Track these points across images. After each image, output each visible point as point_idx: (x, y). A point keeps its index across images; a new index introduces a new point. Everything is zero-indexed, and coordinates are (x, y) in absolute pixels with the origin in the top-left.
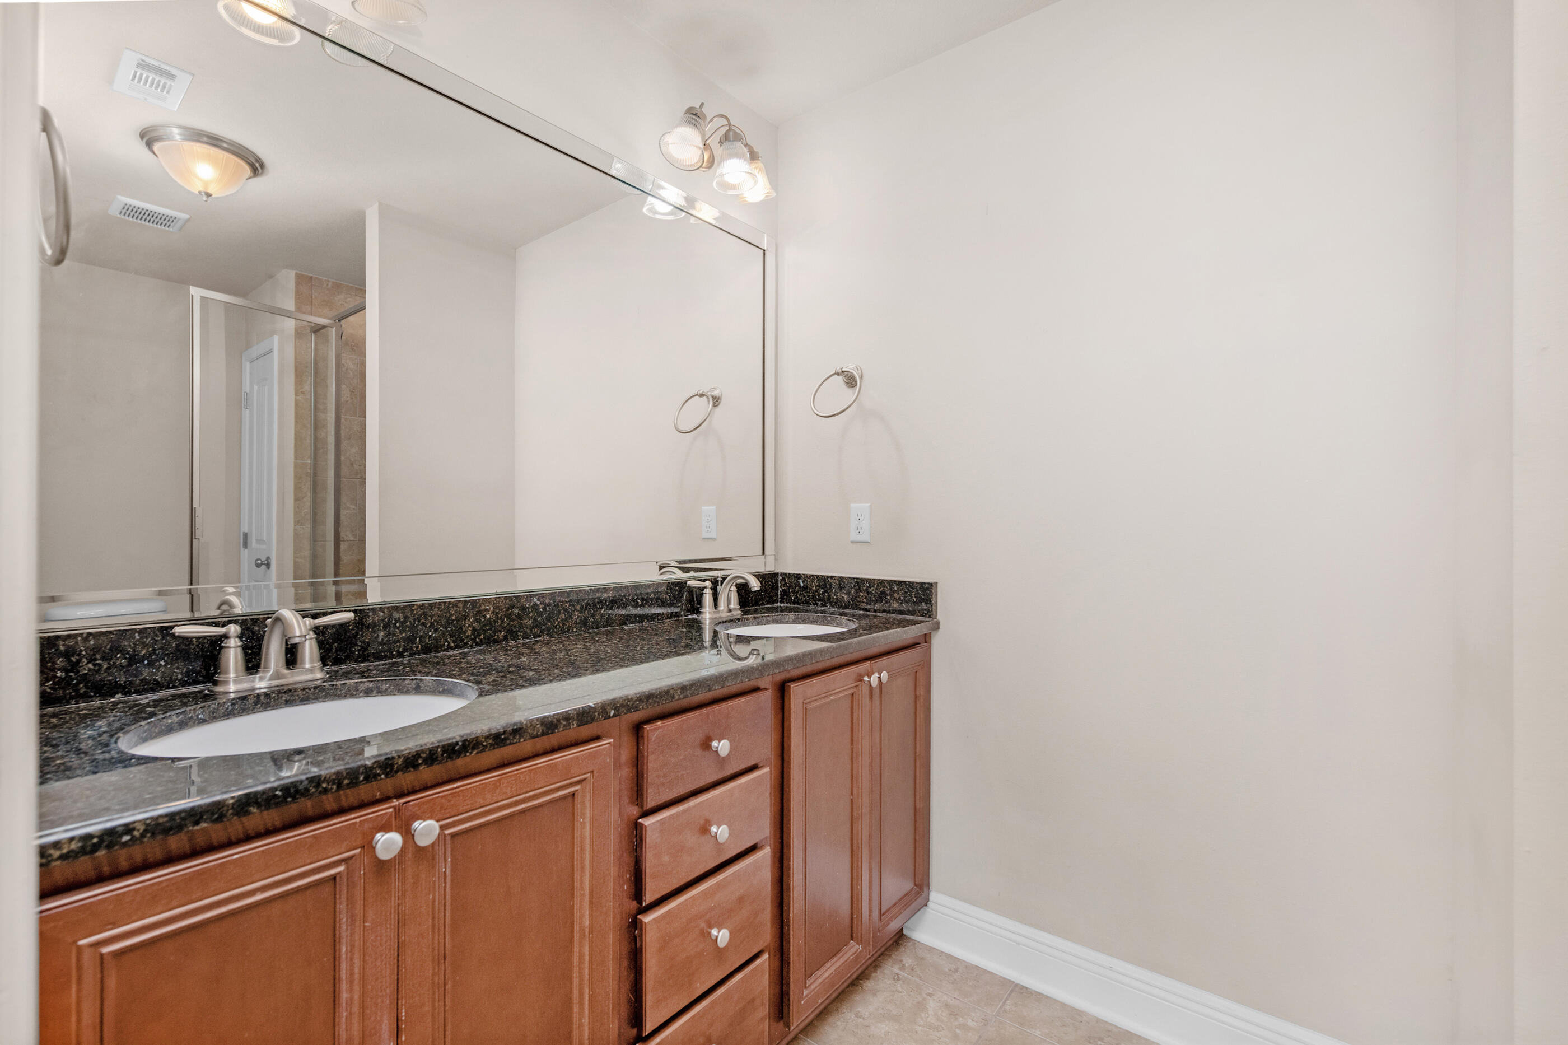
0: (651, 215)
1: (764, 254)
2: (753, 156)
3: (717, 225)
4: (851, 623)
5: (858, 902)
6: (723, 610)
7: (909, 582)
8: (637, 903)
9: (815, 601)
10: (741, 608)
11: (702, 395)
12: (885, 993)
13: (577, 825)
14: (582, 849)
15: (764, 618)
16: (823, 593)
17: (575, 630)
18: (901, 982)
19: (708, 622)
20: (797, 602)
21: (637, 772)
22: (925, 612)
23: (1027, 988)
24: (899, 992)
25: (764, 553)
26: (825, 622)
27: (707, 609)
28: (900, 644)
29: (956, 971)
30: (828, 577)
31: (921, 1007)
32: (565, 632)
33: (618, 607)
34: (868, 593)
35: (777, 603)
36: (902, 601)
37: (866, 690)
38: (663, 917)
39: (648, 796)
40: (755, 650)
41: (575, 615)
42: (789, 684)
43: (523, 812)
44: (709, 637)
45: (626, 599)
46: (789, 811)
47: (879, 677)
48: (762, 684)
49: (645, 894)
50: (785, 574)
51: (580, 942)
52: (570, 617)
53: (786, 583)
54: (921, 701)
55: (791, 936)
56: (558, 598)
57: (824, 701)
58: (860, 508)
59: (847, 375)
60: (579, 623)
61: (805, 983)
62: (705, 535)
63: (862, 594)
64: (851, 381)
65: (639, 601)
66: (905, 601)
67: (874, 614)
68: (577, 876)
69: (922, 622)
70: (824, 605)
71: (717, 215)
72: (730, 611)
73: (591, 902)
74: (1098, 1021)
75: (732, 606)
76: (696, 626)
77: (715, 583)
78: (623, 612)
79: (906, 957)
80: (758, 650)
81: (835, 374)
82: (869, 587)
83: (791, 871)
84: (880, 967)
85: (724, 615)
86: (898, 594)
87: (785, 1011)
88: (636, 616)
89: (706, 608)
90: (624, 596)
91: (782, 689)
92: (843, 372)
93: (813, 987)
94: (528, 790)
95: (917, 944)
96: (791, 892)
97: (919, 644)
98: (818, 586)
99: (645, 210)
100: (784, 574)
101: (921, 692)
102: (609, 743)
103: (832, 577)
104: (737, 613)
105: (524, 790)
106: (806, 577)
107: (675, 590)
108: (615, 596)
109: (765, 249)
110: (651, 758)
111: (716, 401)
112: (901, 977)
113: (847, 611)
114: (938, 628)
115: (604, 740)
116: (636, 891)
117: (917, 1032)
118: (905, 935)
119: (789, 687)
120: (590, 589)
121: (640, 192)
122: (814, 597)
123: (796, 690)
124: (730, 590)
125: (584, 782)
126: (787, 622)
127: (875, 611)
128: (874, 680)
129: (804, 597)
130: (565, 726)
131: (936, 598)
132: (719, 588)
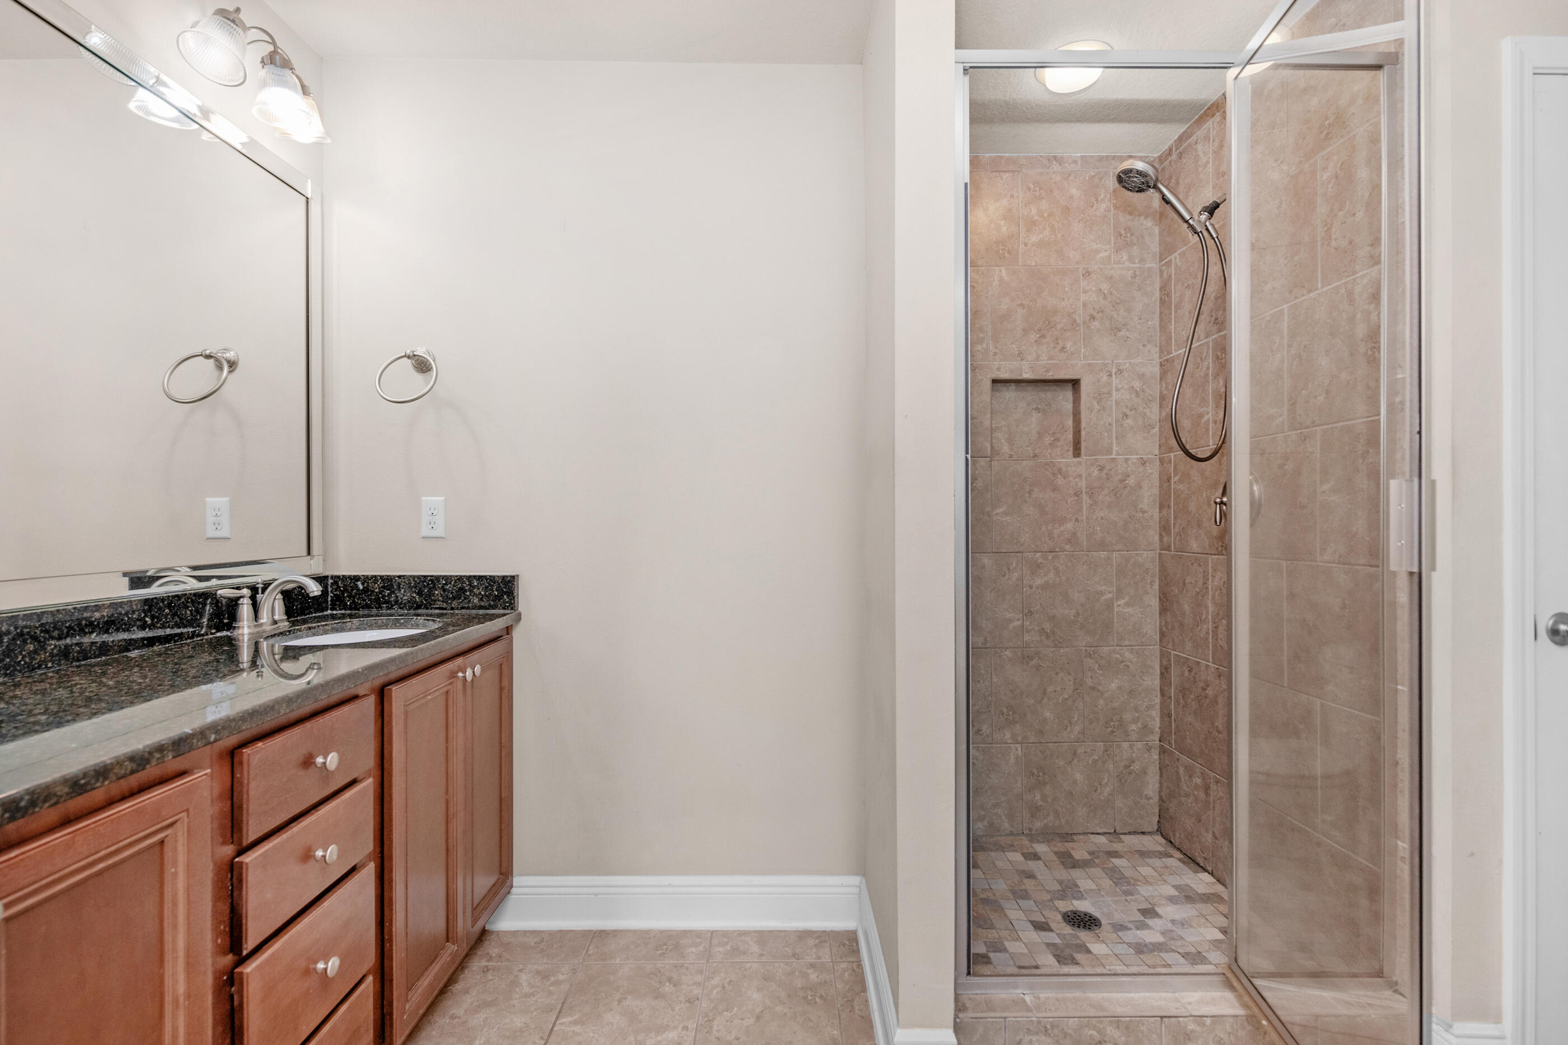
0: (141, 114)
1: (307, 202)
2: (305, 91)
3: (244, 151)
4: (431, 623)
5: (453, 902)
6: (265, 623)
7: (490, 576)
8: (234, 954)
9: (379, 604)
10: (288, 618)
11: (208, 357)
12: (477, 987)
13: (168, 877)
14: (175, 904)
15: (321, 628)
16: (389, 595)
17: (50, 665)
18: (491, 971)
19: (246, 639)
20: (355, 607)
21: (232, 805)
22: (507, 605)
23: (604, 931)
24: (490, 980)
25: (309, 553)
26: (397, 625)
27: (245, 623)
28: (486, 638)
29: (542, 941)
30: (395, 576)
31: (515, 983)
32: (33, 669)
33: (117, 630)
34: (444, 590)
35: (327, 610)
36: (483, 596)
37: (459, 685)
38: (267, 961)
39: (250, 828)
40: (314, 663)
41: (51, 645)
42: (389, 687)
43: (100, 873)
44: (248, 656)
45: (129, 618)
46: (391, 820)
47: (474, 672)
48: (361, 691)
49: (246, 940)
50: (338, 577)
51: (173, 1014)
52: (44, 649)
53: (339, 587)
54: (506, 690)
55: (394, 952)
56: (21, 623)
57: (422, 701)
58: (433, 501)
59: (418, 360)
60: (57, 655)
61: (407, 996)
62: (211, 533)
63: (437, 592)
64: (422, 366)
65: (147, 619)
66: (486, 596)
67: (452, 612)
68: (168, 938)
69: (504, 615)
70: (388, 608)
71: (246, 140)
72: (275, 622)
73: (188, 964)
74: (661, 932)
75: (276, 617)
76: (231, 643)
77: (254, 589)
78: (125, 636)
79: (491, 948)
80: (319, 664)
81: (405, 356)
82: (446, 584)
83: (394, 883)
84: (467, 967)
85: (268, 628)
86: (479, 589)
87: (387, 1033)
88: (143, 639)
89: (243, 621)
90: (126, 614)
91: (382, 693)
92: (414, 355)
93: (413, 999)
94: (110, 843)
95: (501, 933)
96: (394, 905)
97: (502, 636)
98: (382, 587)
99: (132, 106)
100: (336, 576)
101: (505, 683)
102: (206, 774)
103: (399, 577)
104: (285, 625)
105: (104, 846)
106: (366, 579)
107: (199, 603)
108: (112, 615)
109: (309, 196)
110: (252, 785)
111: (232, 365)
112: (490, 967)
113: (419, 611)
114: (520, 619)
115: (198, 773)
116: (232, 942)
117: (514, 1006)
118: (487, 931)
119: (390, 690)
120: (75, 608)
121: (133, 83)
122: (377, 600)
123: (398, 693)
124: (275, 599)
125: (175, 826)
126: (350, 630)
127: (452, 609)
128: (469, 673)
129: (365, 600)
130: (158, 759)
131: (518, 590)
132: (259, 596)
